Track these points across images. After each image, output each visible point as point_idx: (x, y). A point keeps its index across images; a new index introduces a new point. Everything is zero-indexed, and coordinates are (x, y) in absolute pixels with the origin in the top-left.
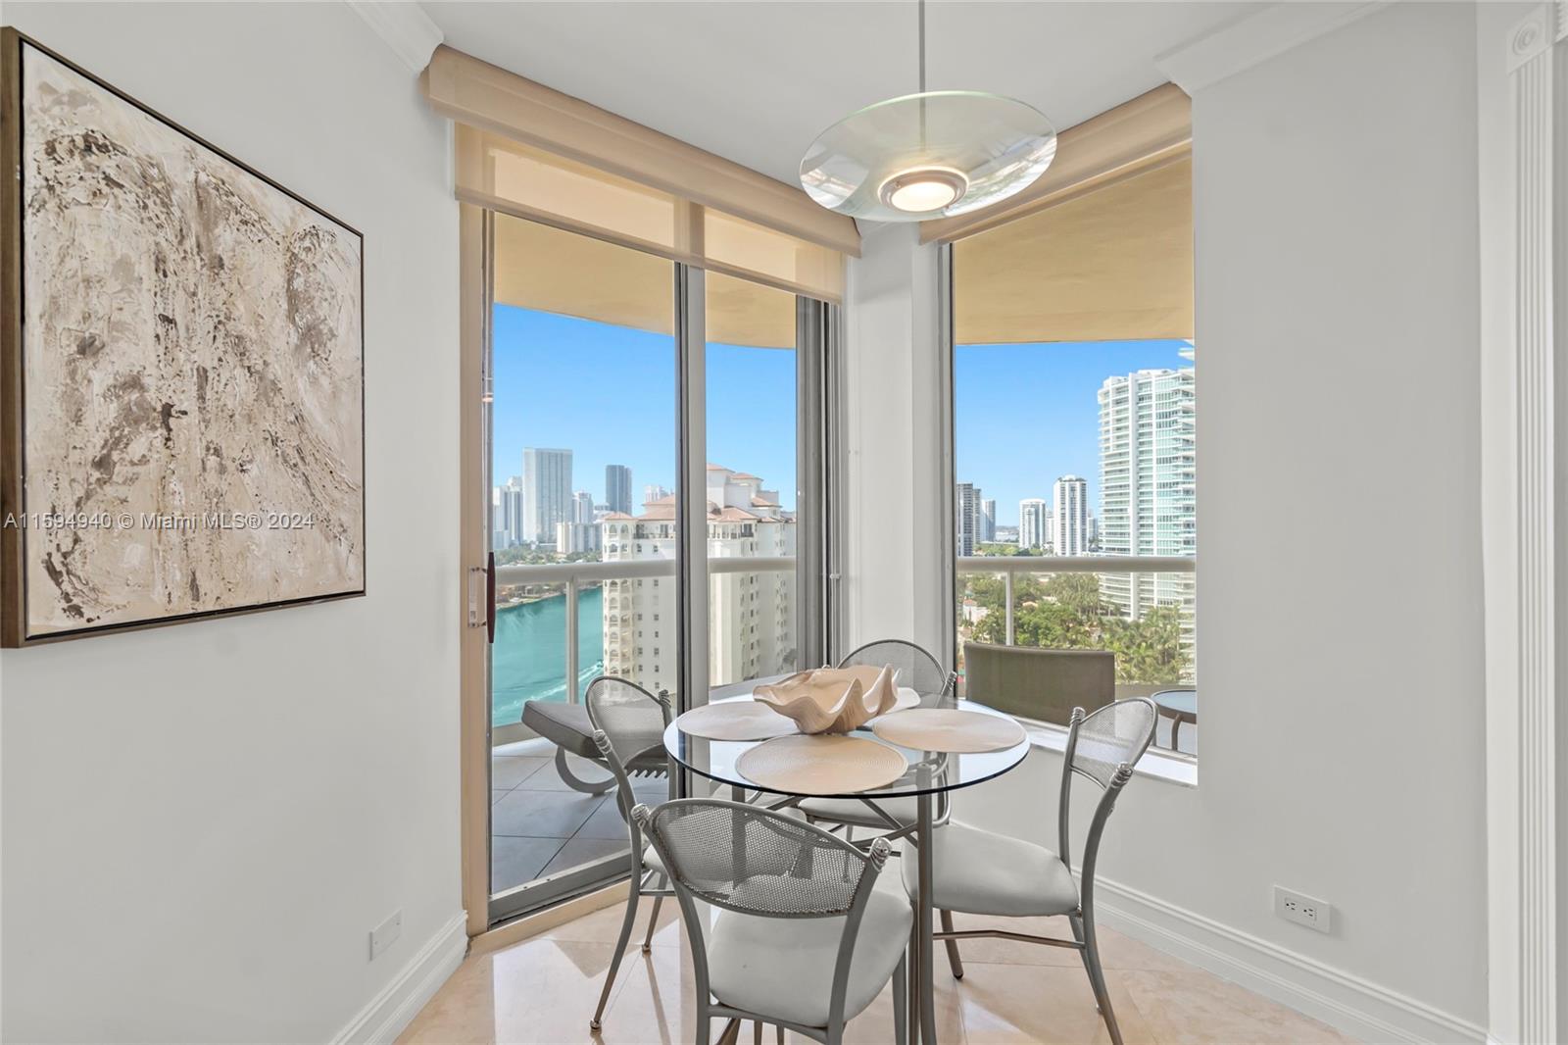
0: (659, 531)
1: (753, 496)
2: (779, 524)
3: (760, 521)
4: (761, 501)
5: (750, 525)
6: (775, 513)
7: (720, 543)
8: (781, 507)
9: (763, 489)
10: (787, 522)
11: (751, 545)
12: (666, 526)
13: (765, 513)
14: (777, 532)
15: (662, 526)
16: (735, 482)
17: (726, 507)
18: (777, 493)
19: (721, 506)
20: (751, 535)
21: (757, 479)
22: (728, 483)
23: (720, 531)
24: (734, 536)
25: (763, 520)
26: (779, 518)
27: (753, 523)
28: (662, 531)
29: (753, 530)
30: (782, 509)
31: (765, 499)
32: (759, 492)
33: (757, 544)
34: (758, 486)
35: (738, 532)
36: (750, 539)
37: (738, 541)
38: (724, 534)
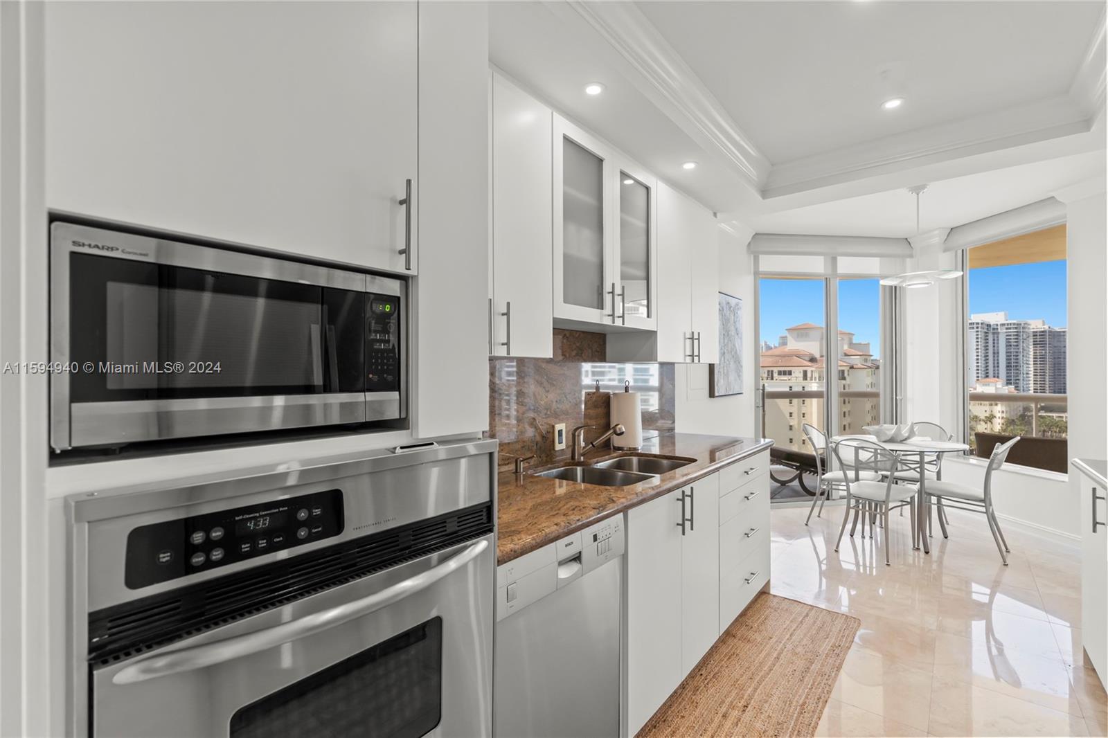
0: (766, 375)
1: (846, 347)
2: (870, 370)
3: (852, 367)
4: (853, 351)
6: (866, 360)
7: (816, 385)
8: (871, 356)
9: (854, 342)
12: (772, 371)
13: (856, 361)
14: (868, 376)
15: (768, 371)
17: (821, 356)
18: (868, 344)
19: (818, 356)
20: (844, 378)
21: (849, 334)
23: (816, 375)
25: (855, 367)
26: (870, 365)
27: (846, 369)
28: (768, 375)
29: (846, 375)
30: (872, 358)
31: (859, 350)
32: (851, 344)
33: (849, 385)
34: (851, 339)
38: (820, 377)
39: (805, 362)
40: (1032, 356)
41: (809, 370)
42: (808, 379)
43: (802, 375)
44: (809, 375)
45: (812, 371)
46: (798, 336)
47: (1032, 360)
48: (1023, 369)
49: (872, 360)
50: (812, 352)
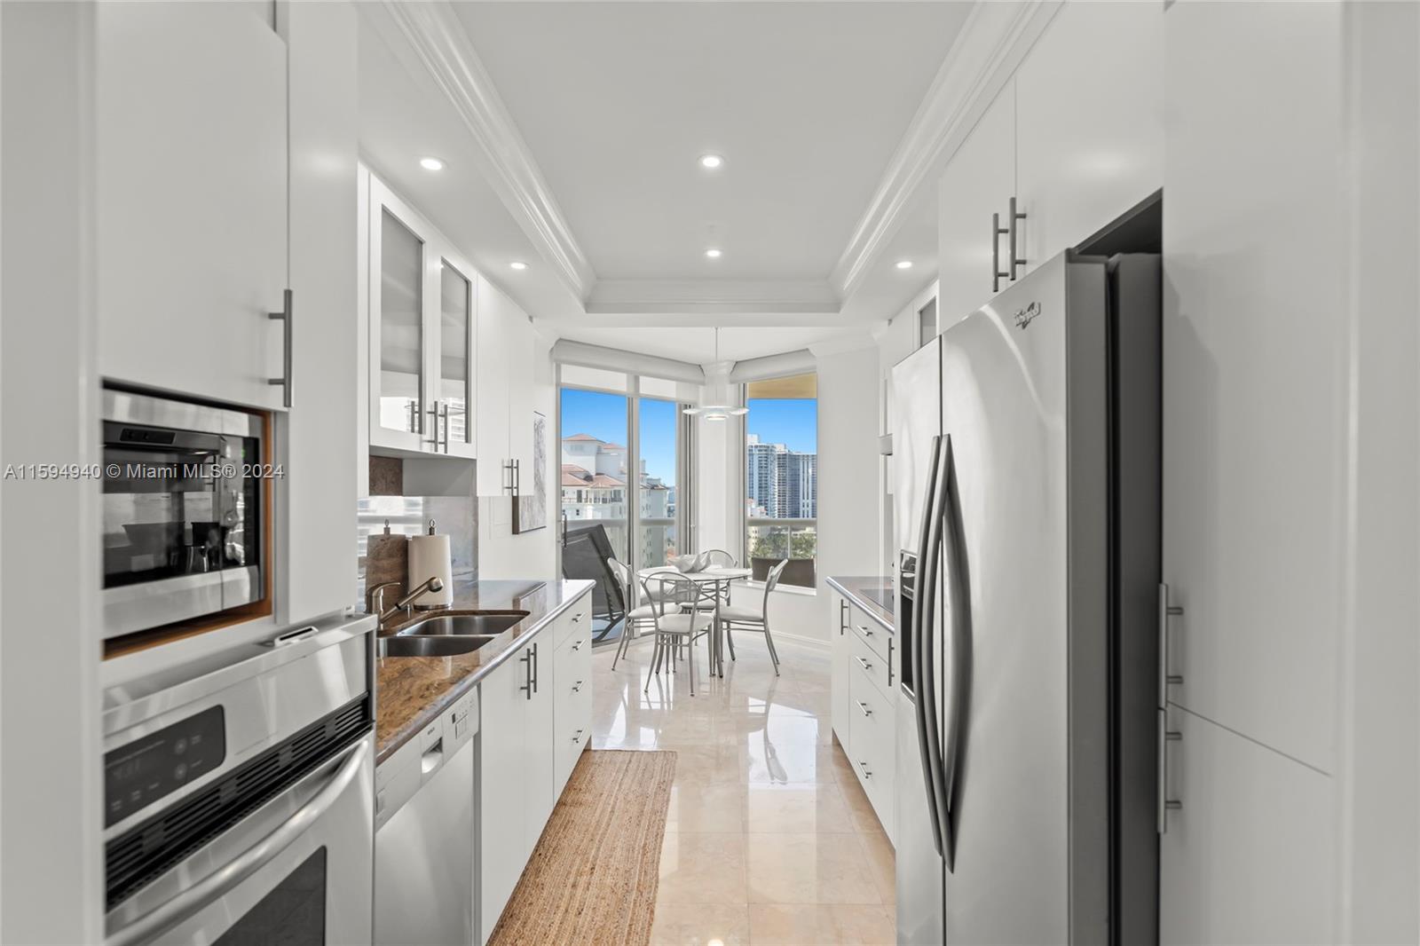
2: (645, 490)
5: (619, 491)
7: (591, 507)
8: (647, 474)
10: (653, 488)
11: (620, 508)
16: (605, 451)
17: (597, 474)
19: (593, 473)
20: (620, 500)
22: (599, 453)
23: (591, 496)
24: (604, 501)
26: (645, 484)
27: (622, 489)
29: (622, 495)
35: (608, 497)
36: (620, 504)
37: (608, 506)
38: (595, 499)
39: (579, 480)
40: (777, 478)
41: (584, 490)
42: (583, 500)
43: (575, 496)
44: (584, 496)
45: (587, 492)
46: (572, 448)
47: (777, 481)
48: (771, 491)
49: (648, 479)
50: (587, 469)
